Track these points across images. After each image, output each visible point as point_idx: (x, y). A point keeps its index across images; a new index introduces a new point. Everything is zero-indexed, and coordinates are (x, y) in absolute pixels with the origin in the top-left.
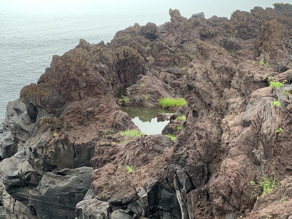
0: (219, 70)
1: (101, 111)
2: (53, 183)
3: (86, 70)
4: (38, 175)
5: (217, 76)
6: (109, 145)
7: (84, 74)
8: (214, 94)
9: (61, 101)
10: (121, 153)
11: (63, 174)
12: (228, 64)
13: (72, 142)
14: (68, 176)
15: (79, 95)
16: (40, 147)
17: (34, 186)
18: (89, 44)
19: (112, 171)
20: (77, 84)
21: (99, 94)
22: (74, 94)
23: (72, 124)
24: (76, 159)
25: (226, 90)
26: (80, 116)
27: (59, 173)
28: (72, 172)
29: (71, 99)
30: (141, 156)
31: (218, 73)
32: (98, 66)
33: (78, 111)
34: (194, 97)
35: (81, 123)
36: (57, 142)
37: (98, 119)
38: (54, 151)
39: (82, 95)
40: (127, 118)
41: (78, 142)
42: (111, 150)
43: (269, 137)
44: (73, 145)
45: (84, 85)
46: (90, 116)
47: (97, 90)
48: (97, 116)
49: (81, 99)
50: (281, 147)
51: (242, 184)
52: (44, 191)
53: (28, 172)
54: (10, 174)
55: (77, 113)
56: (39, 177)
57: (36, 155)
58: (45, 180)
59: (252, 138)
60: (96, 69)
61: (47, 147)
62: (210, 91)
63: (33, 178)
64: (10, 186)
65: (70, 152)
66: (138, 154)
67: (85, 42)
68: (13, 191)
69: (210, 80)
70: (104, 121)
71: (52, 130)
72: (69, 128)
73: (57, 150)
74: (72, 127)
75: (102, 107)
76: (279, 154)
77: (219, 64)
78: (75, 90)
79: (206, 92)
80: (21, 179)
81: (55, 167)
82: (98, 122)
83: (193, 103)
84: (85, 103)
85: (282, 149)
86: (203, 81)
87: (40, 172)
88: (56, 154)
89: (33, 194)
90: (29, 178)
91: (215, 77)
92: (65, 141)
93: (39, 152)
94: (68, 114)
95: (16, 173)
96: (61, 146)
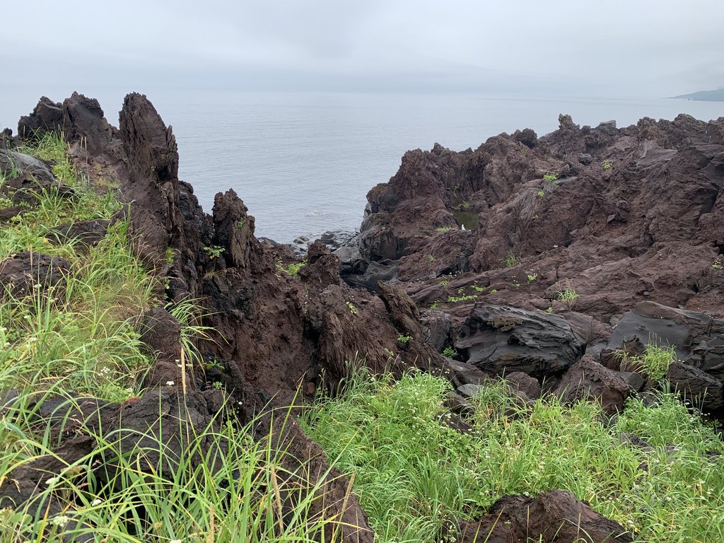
0: (513, 166)
1: (426, 210)
2: (376, 271)
3: (419, 170)
4: (367, 264)
5: (511, 171)
6: (422, 238)
7: (417, 173)
8: (506, 188)
9: (395, 199)
10: (429, 244)
11: (385, 264)
12: (523, 160)
13: (396, 236)
14: (389, 266)
15: (411, 194)
16: (368, 238)
17: (362, 273)
18: (443, 148)
19: (417, 259)
20: (410, 183)
21: (429, 193)
22: (407, 193)
23: (401, 220)
24: (398, 252)
25: (515, 184)
26: (408, 213)
27: (383, 263)
28: (393, 263)
29: (404, 198)
30: (445, 248)
31: (512, 169)
32: (431, 166)
33: (407, 209)
34: (490, 191)
35: (409, 221)
36: (382, 235)
37: (422, 217)
38: (380, 242)
39: (414, 194)
40: (448, 217)
41: (401, 237)
42: (422, 241)
43: (525, 223)
44: (396, 238)
45: (416, 184)
46: (417, 214)
47: (427, 190)
48: (422, 214)
49: (412, 198)
50: (534, 231)
51: (489, 259)
52: (368, 278)
53: (358, 260)
54: (344, 261)
55: (406, 210)
56: (366, 264)
57: (366, 246)
58: (370, 269)
59: (511, 222)
60: (428, 169)
61: (374, 238)
62: (502, 186)
63: (362, 266)
64: (343, 271)
65: (393, 245)
66: (443, 246)
67: (439, 146)
68: (345, 276)
69: (504, 175)
70: (428, 218)
71: (382, 224)
72: (397, 223)
73: (383, 242)
74: (399, 223)
75: (429, 206)
76: (532, 238)
77: (514, 160)
78: (408, 189)
79: (499, 186)
80: (352, 266)
81: (380, 258)
82: (422, 220)
83: (489, 197)
84: (415, 201)
85: (534, 234)
86: (498, 176)
87: (368, 261)
88: (381, 245)
89: (359, 279)
90: (358, 266)
91: (509, 172)
92: (390, 234)
93: (368, 242)
94: (399, 211)
95: (348, 260)
96: (386, 238)
